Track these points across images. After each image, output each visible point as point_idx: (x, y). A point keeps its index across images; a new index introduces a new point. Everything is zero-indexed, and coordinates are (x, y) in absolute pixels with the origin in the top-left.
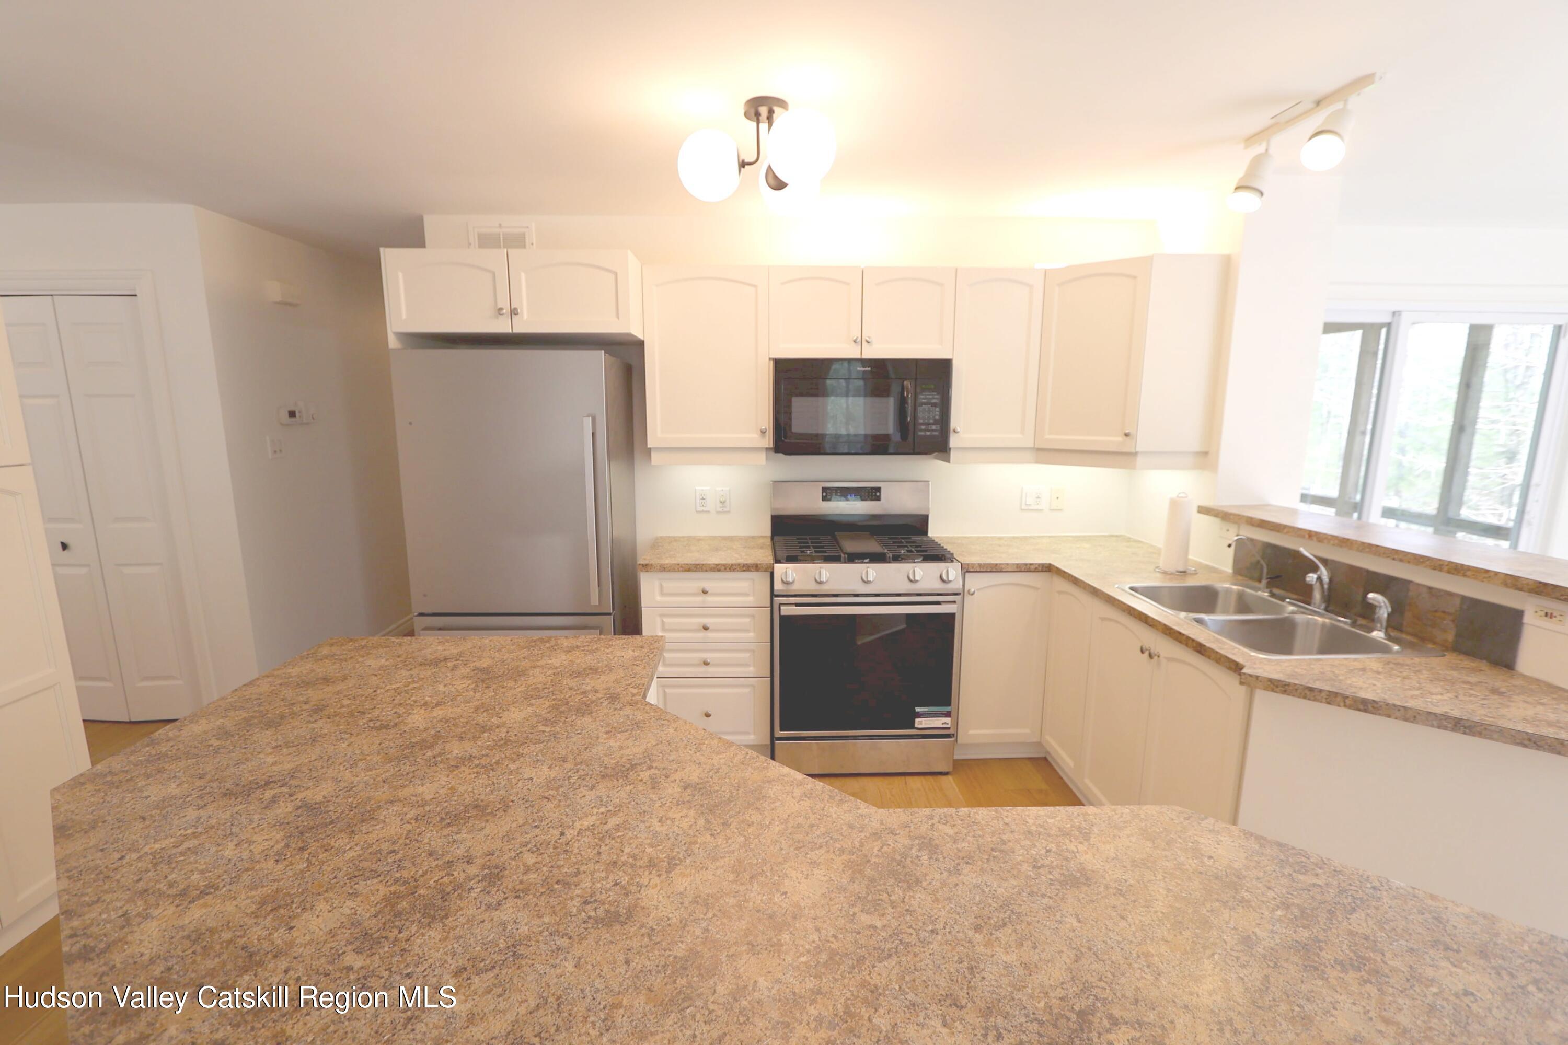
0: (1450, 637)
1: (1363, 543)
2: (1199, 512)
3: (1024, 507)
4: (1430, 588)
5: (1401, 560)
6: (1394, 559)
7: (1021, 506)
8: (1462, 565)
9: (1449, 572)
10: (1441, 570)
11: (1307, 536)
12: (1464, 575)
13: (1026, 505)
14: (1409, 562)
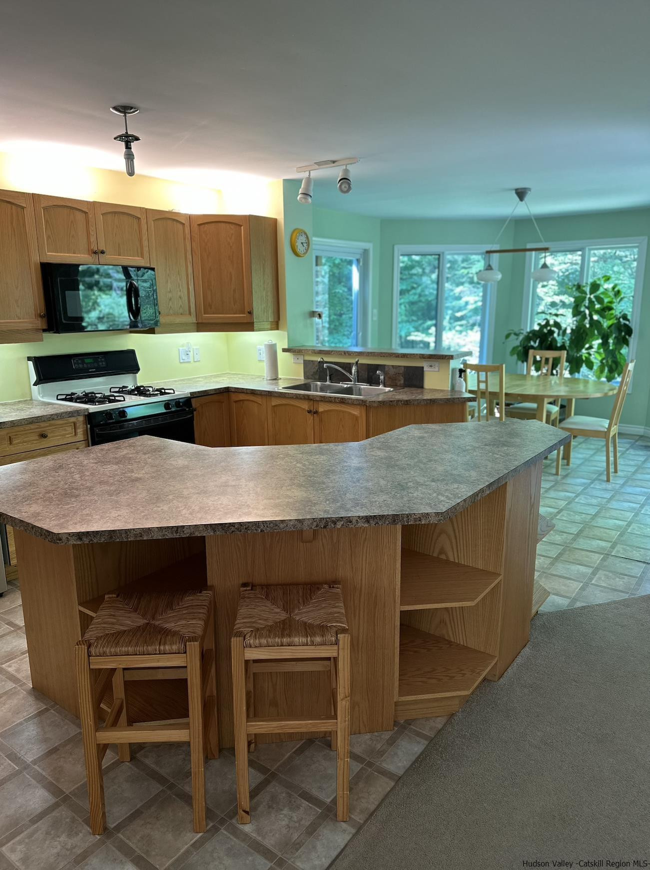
0: (402, 382)
1: (368, 352)
2: (283, 351)
3: (182, 361)
4: (393, 366)
5: (384, 356)
6: (381, 356)
7: (180, 361)
8: (406, 354)
9: (402, 357)
10: (399, 357)
11: (343, 354)
12: (407, 357)
13: (183, 359)
14: (387, 356)
